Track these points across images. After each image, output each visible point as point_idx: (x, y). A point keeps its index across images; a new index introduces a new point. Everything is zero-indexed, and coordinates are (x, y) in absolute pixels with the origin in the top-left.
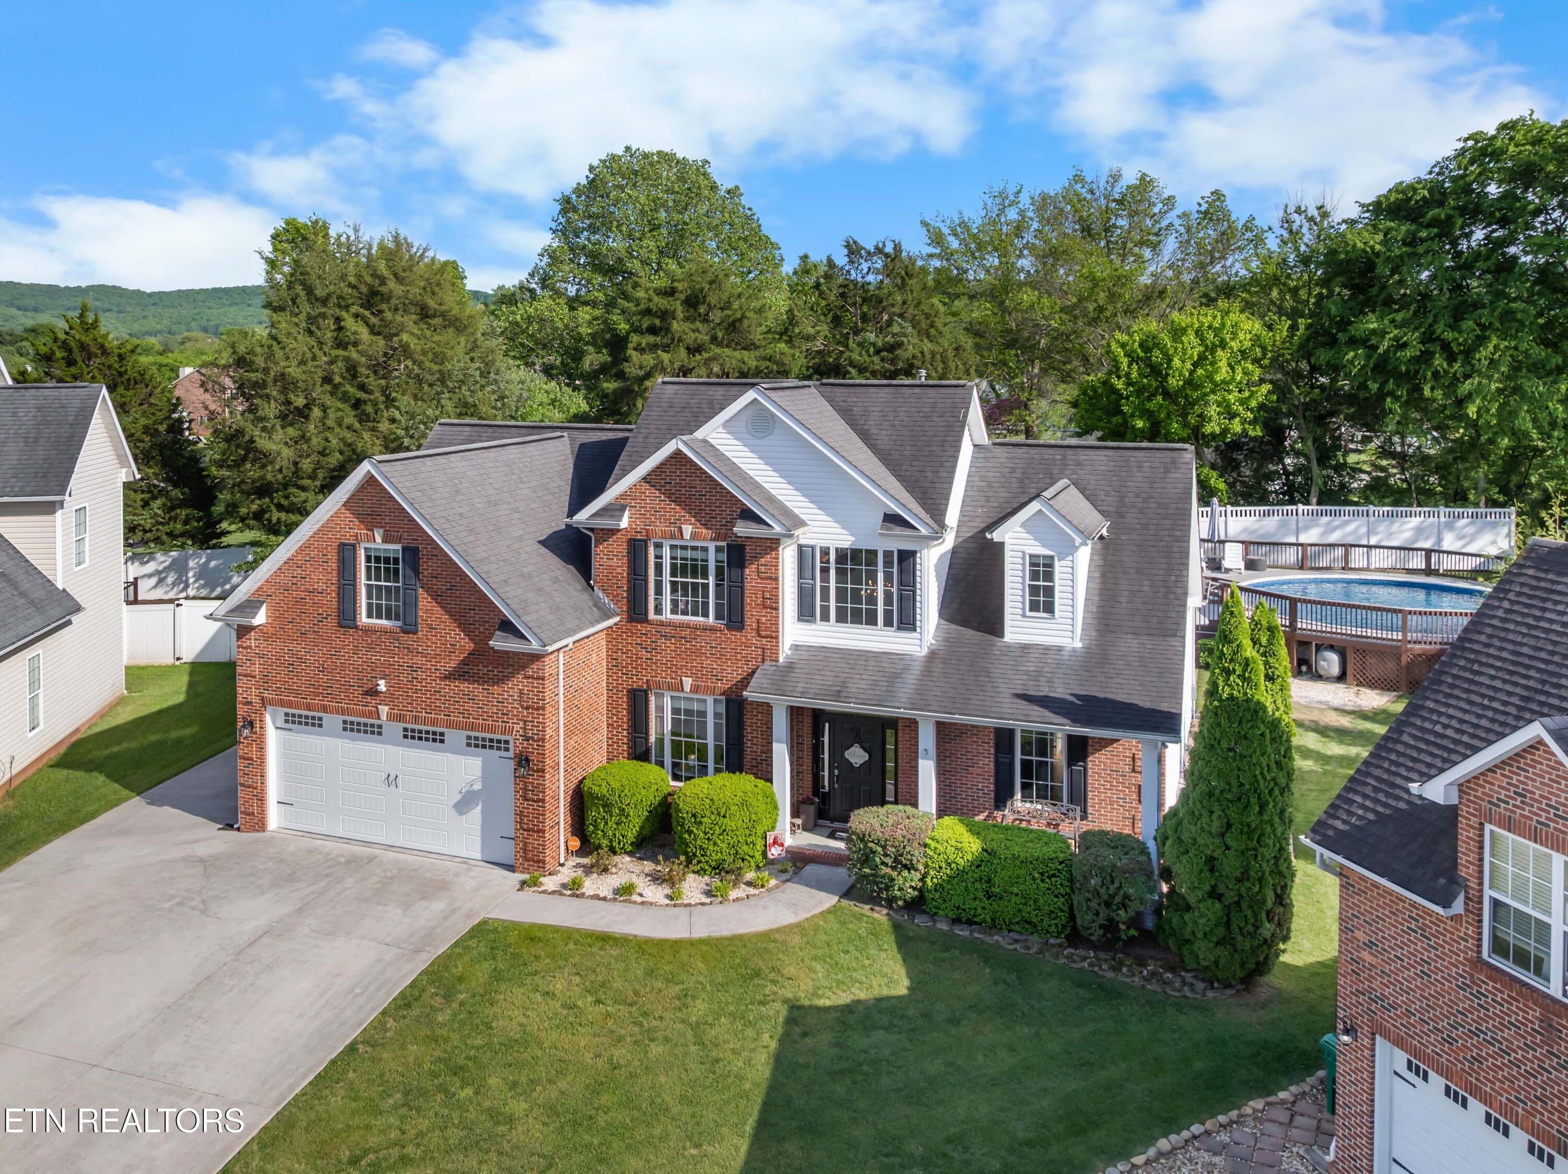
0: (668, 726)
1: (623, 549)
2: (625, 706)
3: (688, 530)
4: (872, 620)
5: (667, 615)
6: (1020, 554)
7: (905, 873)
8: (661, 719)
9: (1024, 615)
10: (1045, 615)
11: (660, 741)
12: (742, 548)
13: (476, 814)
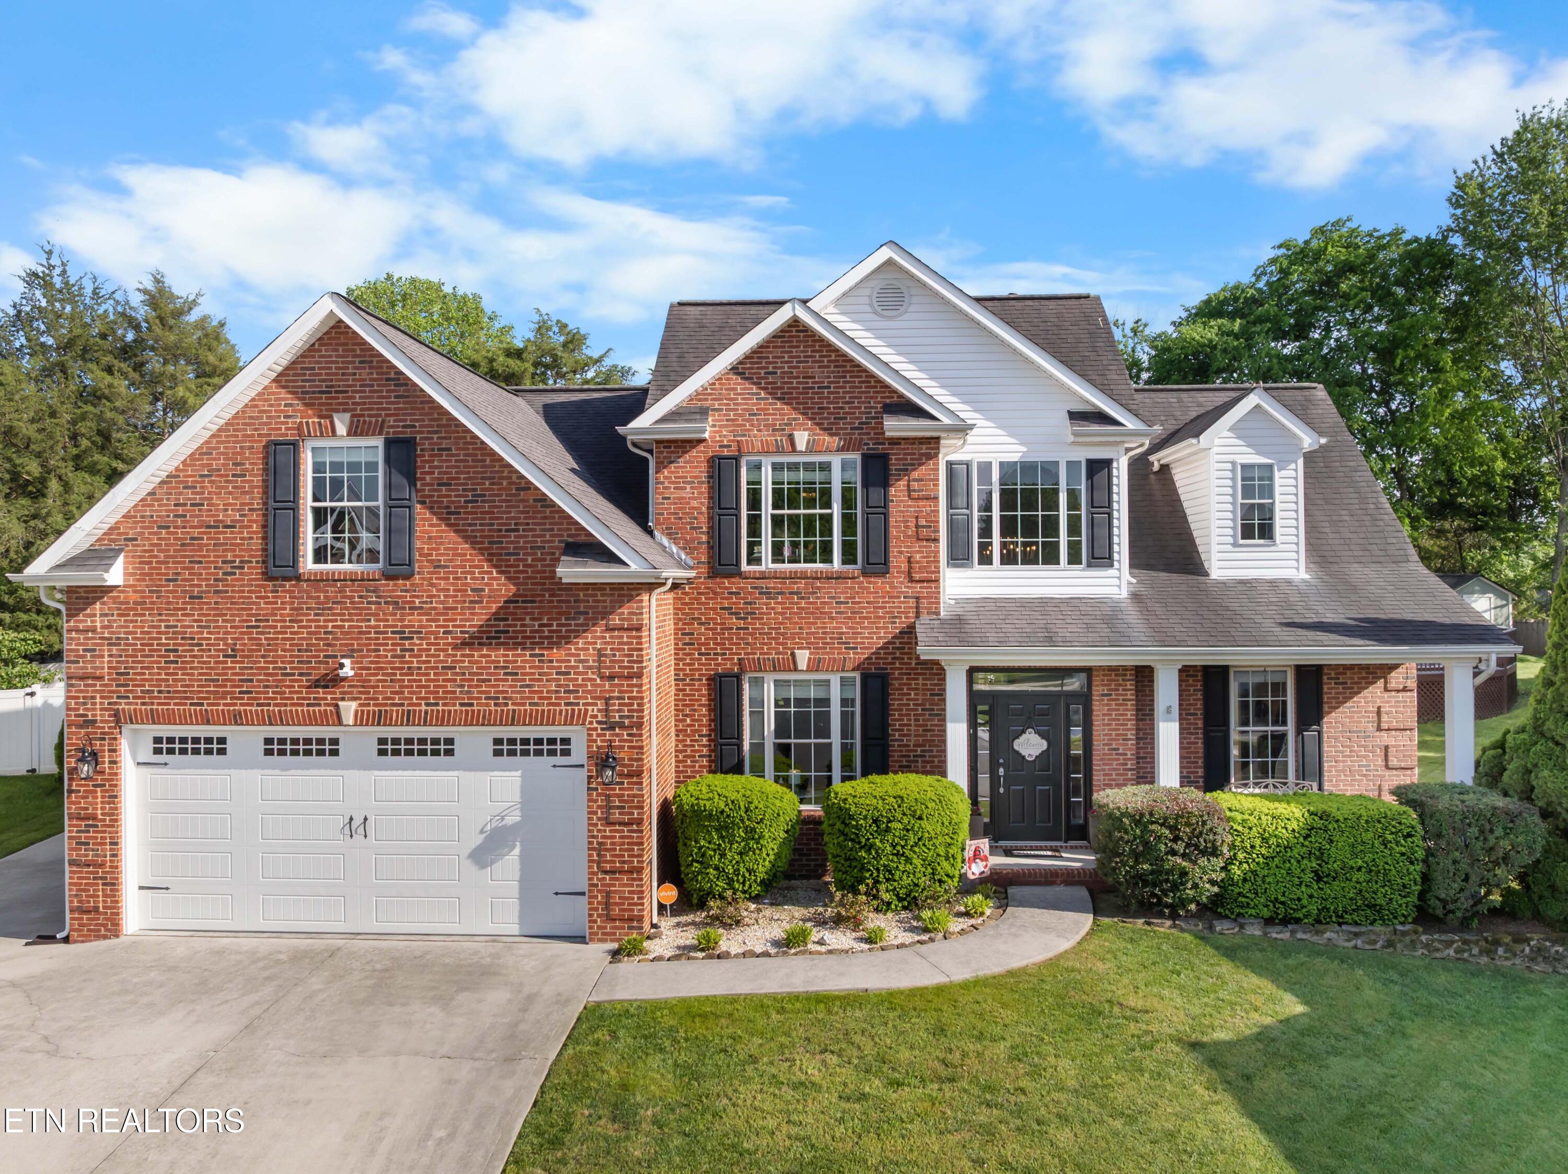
0: (770, 725)
1: (701, 472)
2: (704, 701)
3: (802, 439)
4: (1051, 557)
5: (768, 564)
6: (1229, 466)
7: (1203, 861)
8: (758, 716)
9: (1235, 545)
10: (1262, 541)
11: (758, 748)
12: (884, 458)
13: (511, 862)
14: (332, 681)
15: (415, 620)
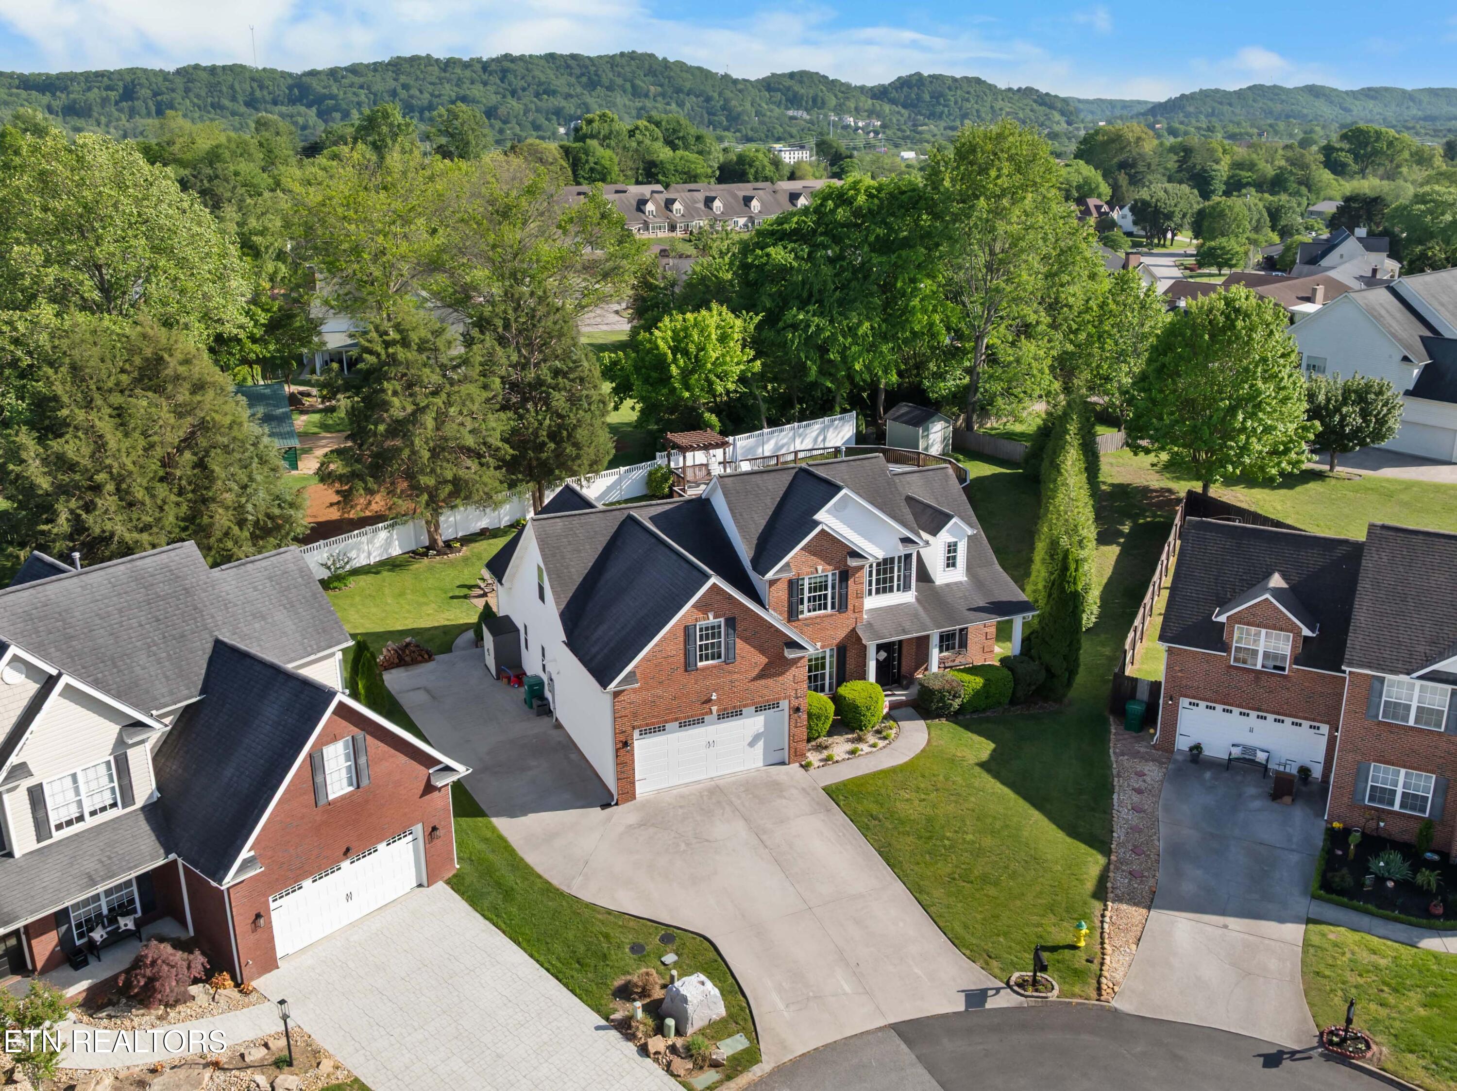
1: (785, 586)
3: (820, 568)
5: (807, 614)
6: (944, 544)
7: (956, 700)
9: (943, 571)
10: (953, 569)
12: (847, 571)
13: (761, 744)
14: (709, 701)
15: (736, 676)
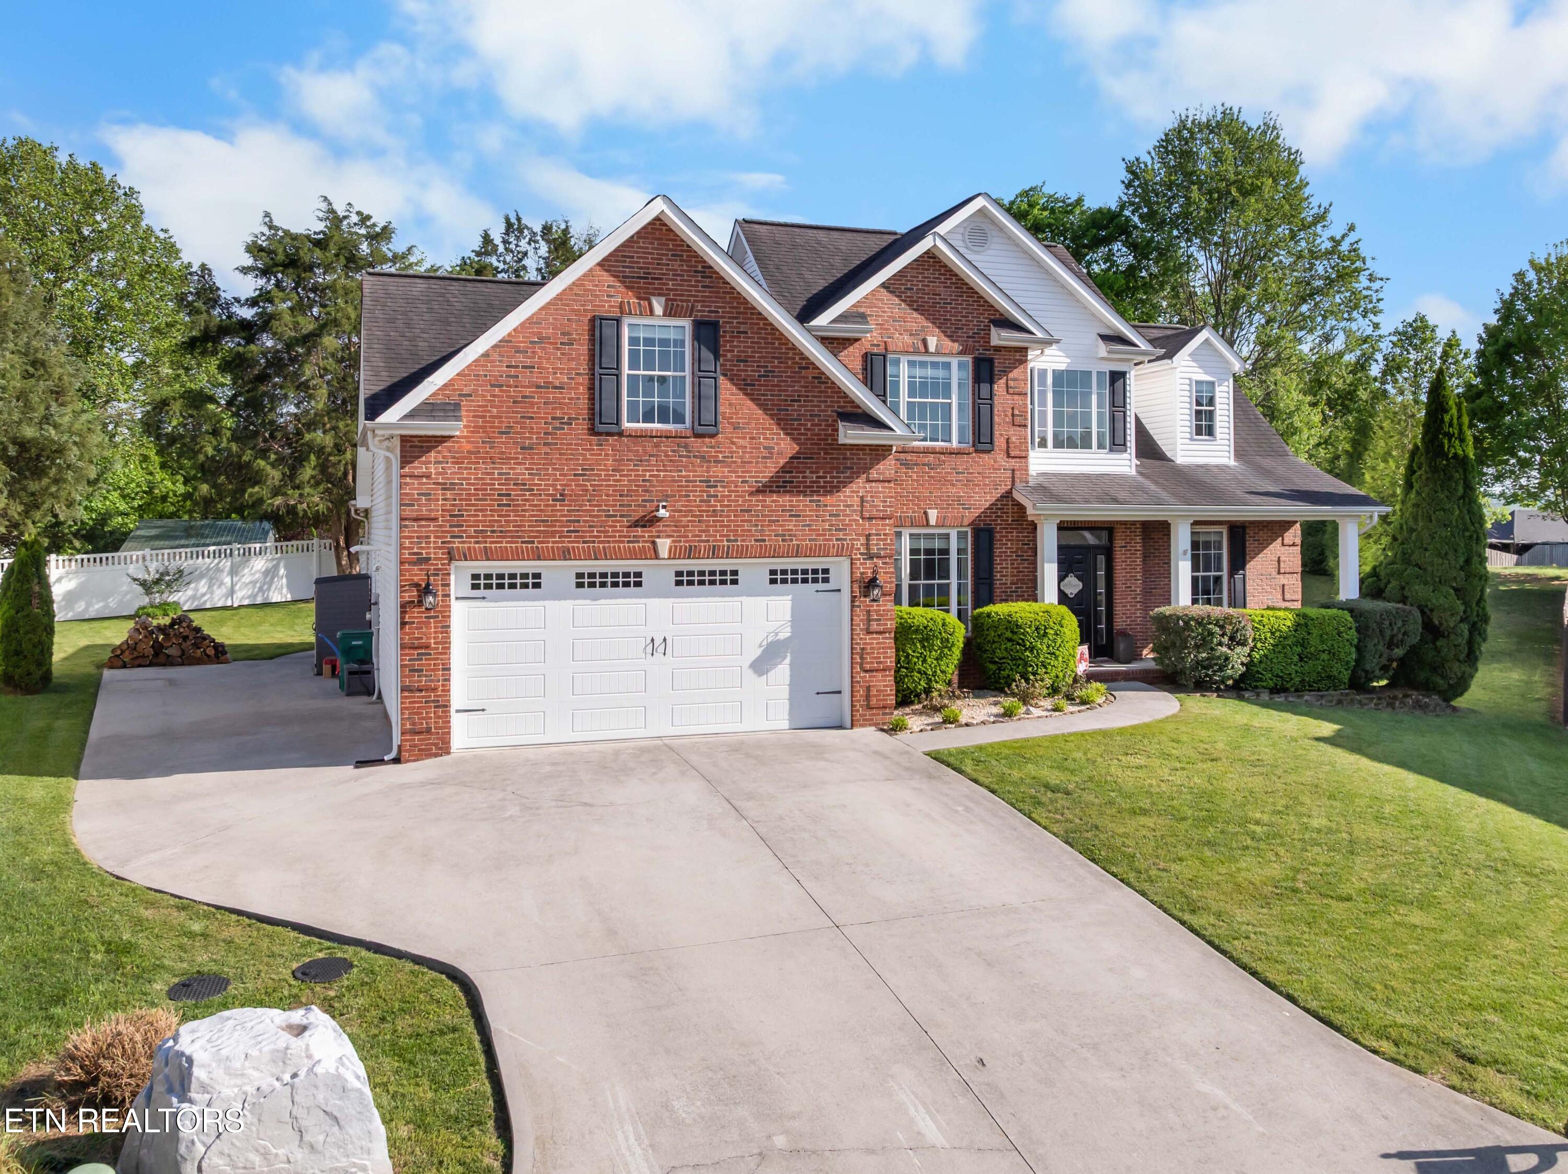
0: (906, 570)
1: (857, 365)
3: (932, 343)
4: (1085, 443)
6: (1188, 381)
7: (1237, 650)
9: (1191, 439)
10: (1208, 438)
12: (991, 361)
13: (782, 671)
14: (649, 521)
15: (718, 471)
